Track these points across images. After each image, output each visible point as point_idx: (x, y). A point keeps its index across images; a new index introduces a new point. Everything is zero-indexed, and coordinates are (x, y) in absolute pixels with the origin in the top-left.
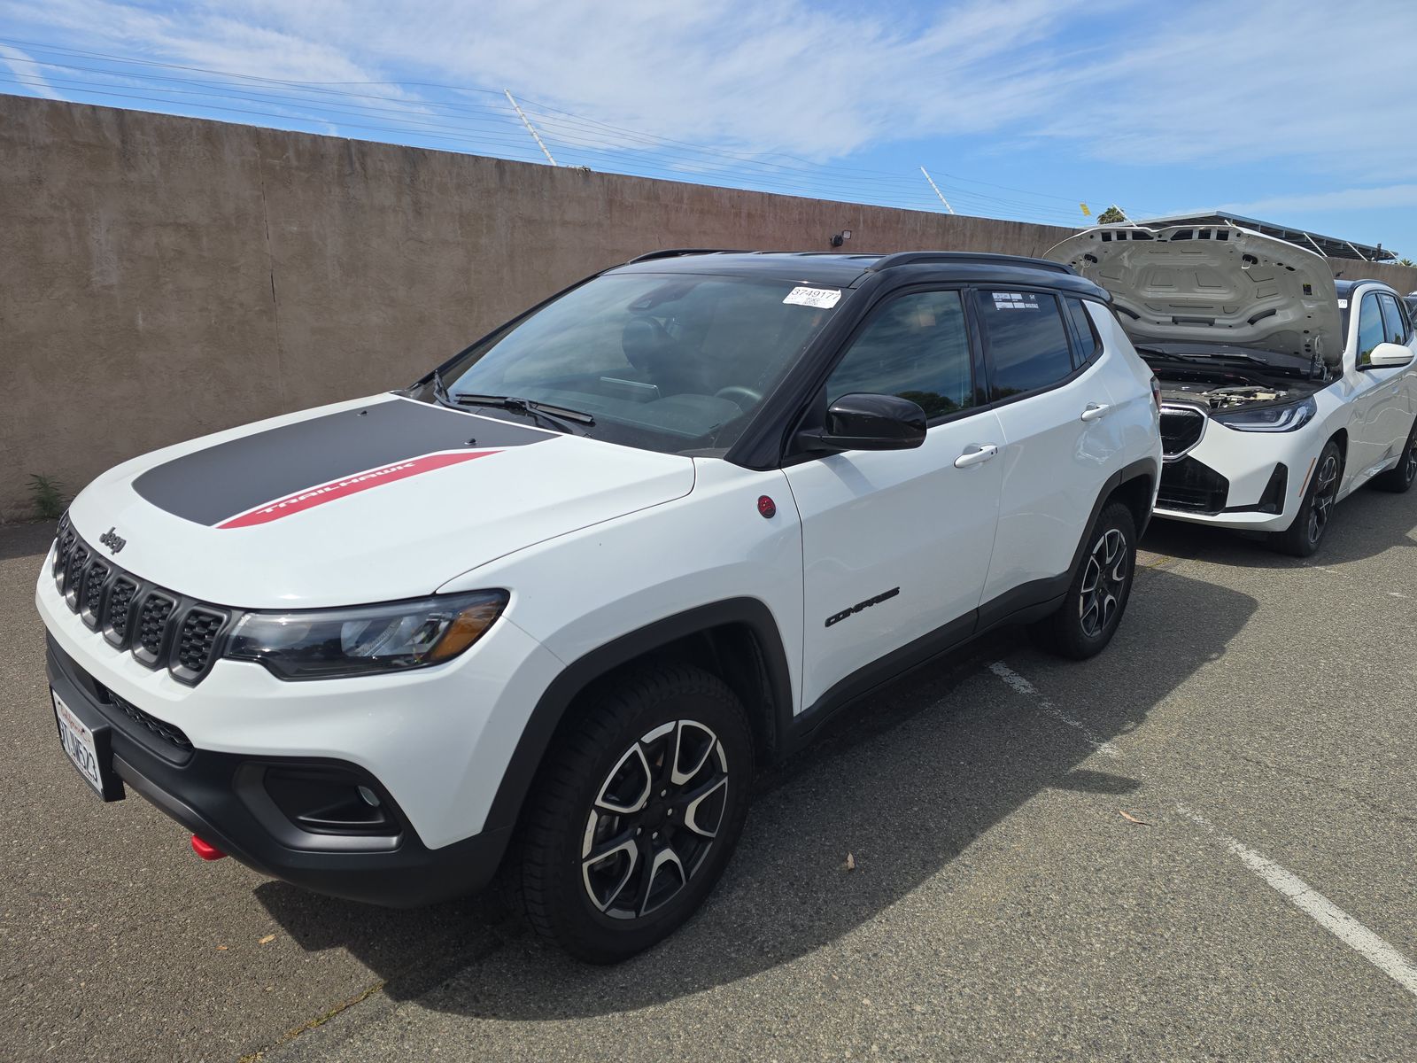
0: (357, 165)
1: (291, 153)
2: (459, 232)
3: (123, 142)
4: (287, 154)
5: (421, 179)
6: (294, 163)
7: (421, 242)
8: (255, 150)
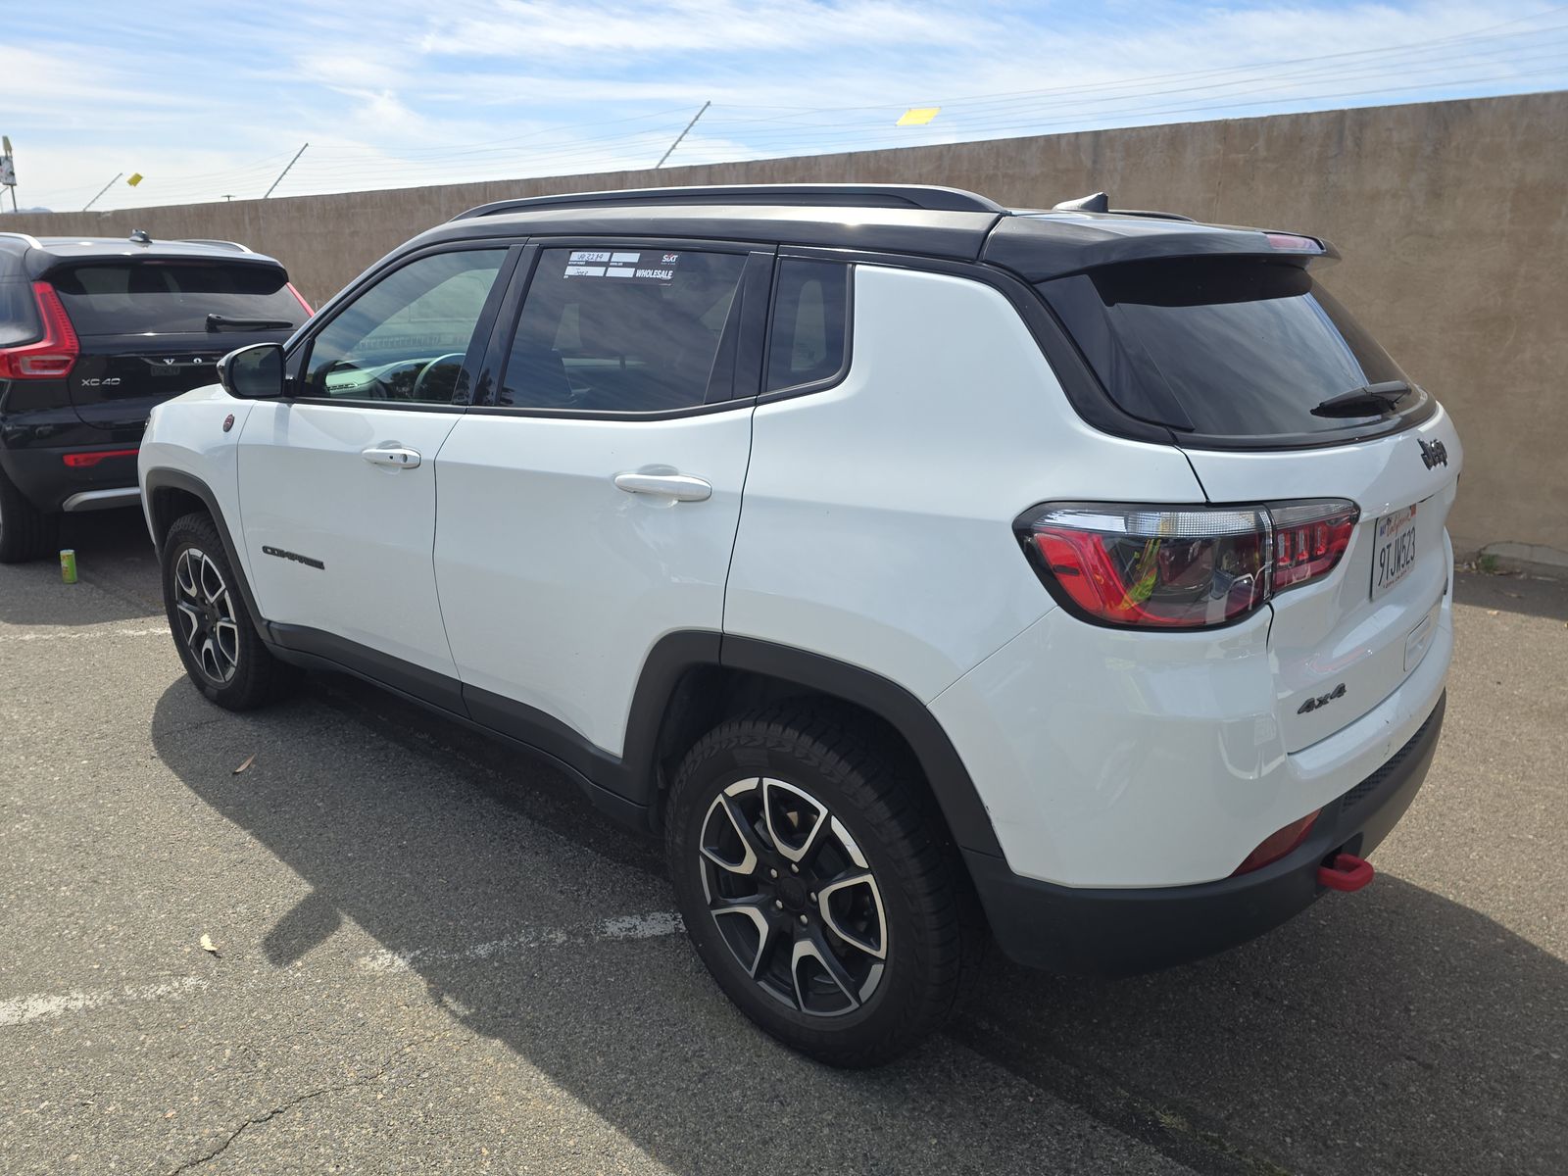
0: (1349, 143)
1: (1261, 143)
2: (1508, 216)
3: (1095, 162)
4: (1256, 145)
5: (1454, 144)
6: (1263, 153)
7: (1431, 236)
8: (1219, 147)
